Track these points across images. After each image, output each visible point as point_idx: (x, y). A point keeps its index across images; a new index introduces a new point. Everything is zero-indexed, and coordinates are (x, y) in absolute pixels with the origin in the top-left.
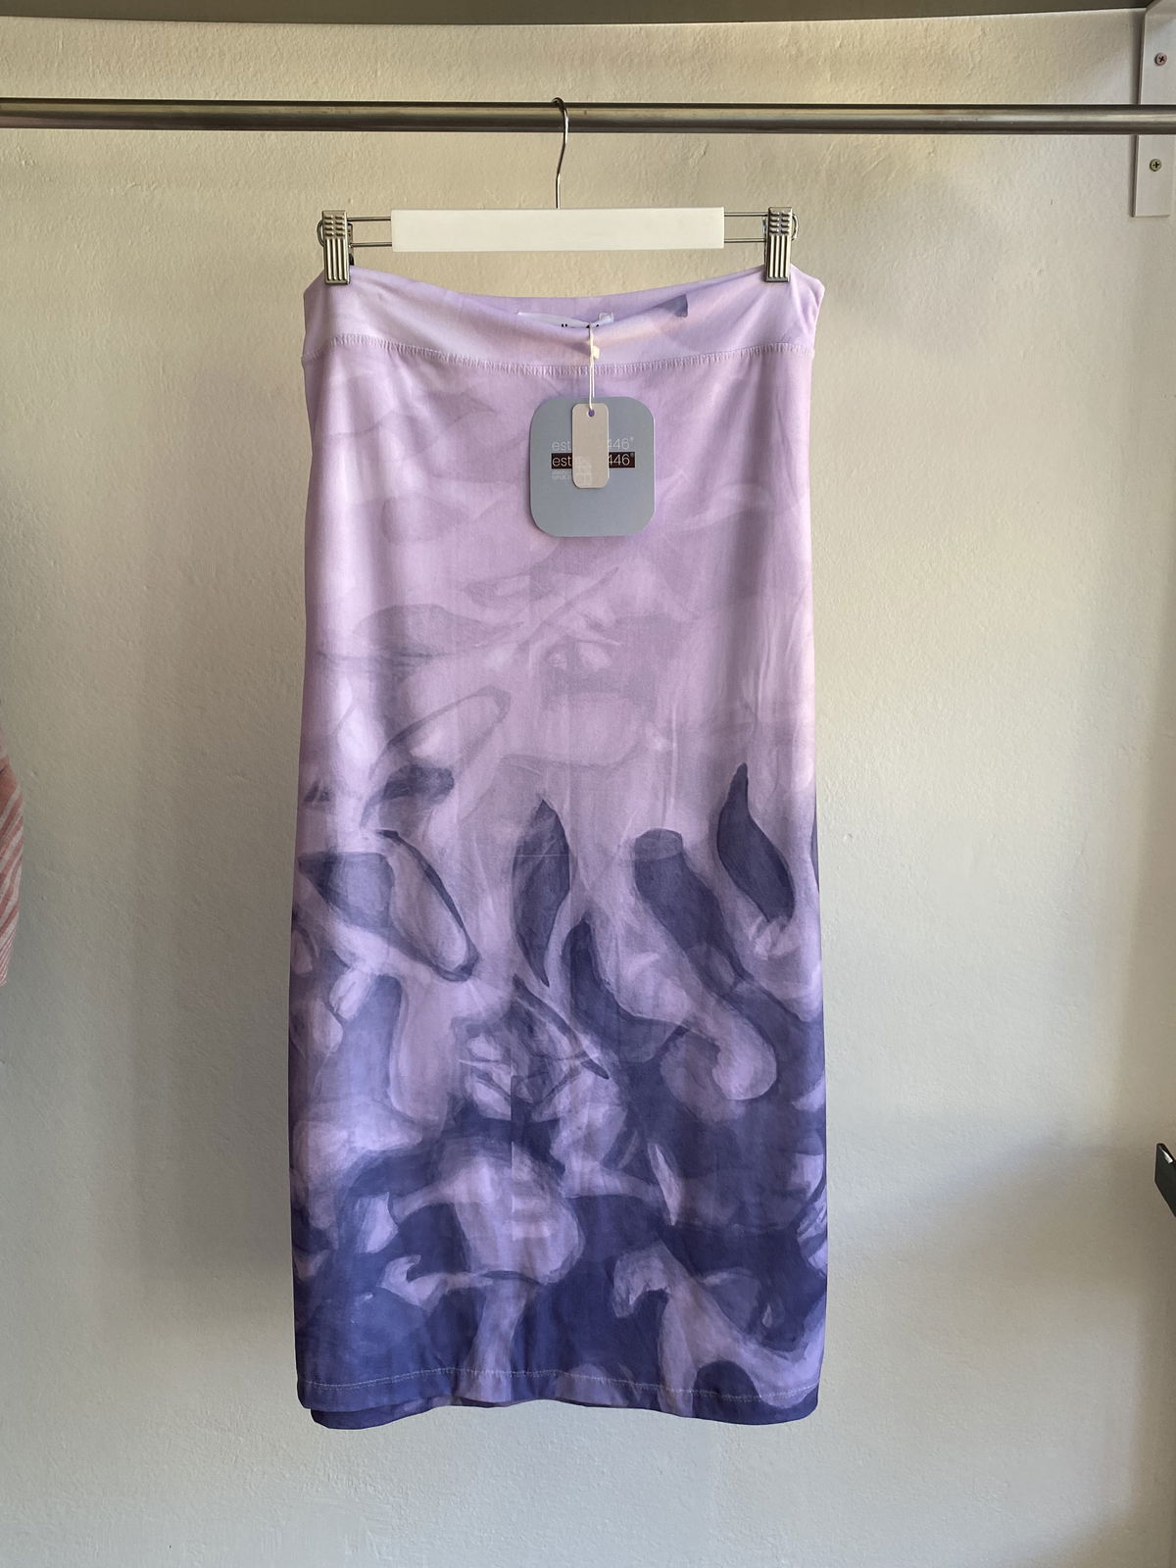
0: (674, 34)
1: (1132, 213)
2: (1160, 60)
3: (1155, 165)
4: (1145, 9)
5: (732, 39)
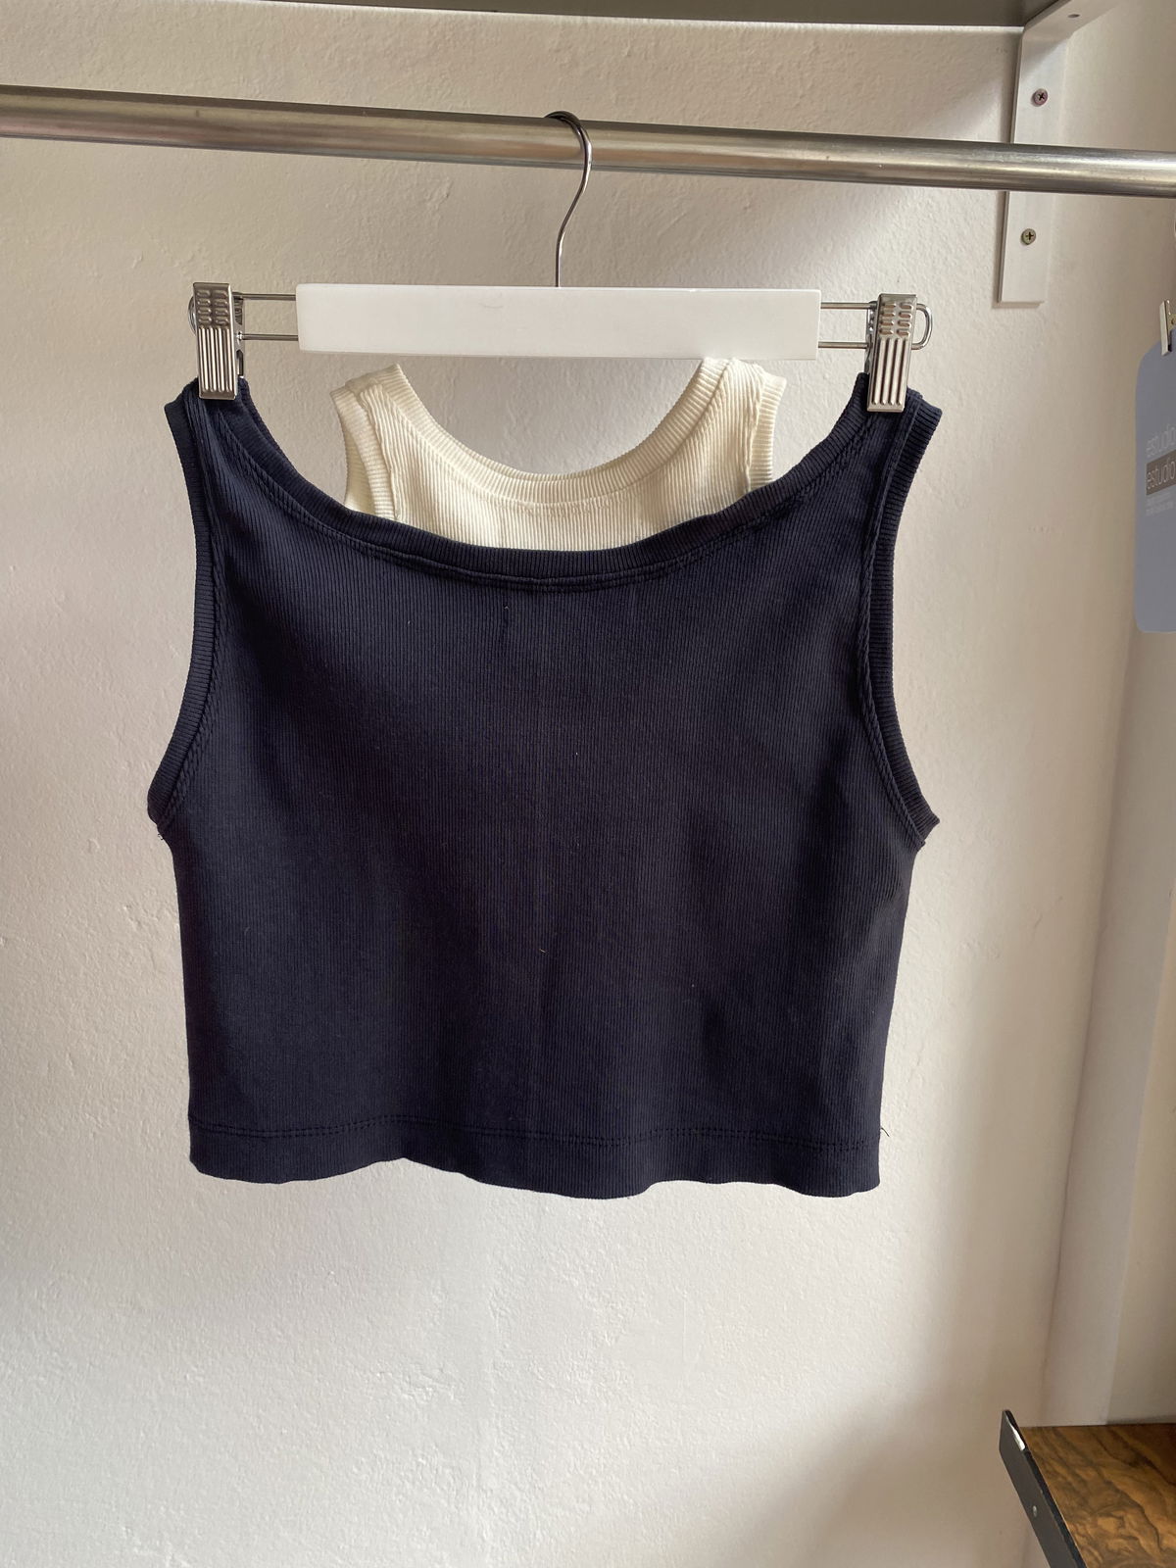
0: (401, 24)
1: (997, 298)
2: (1040, 98)
3: (1028, 237)
4: (1022, 28)
5: (483, 35)
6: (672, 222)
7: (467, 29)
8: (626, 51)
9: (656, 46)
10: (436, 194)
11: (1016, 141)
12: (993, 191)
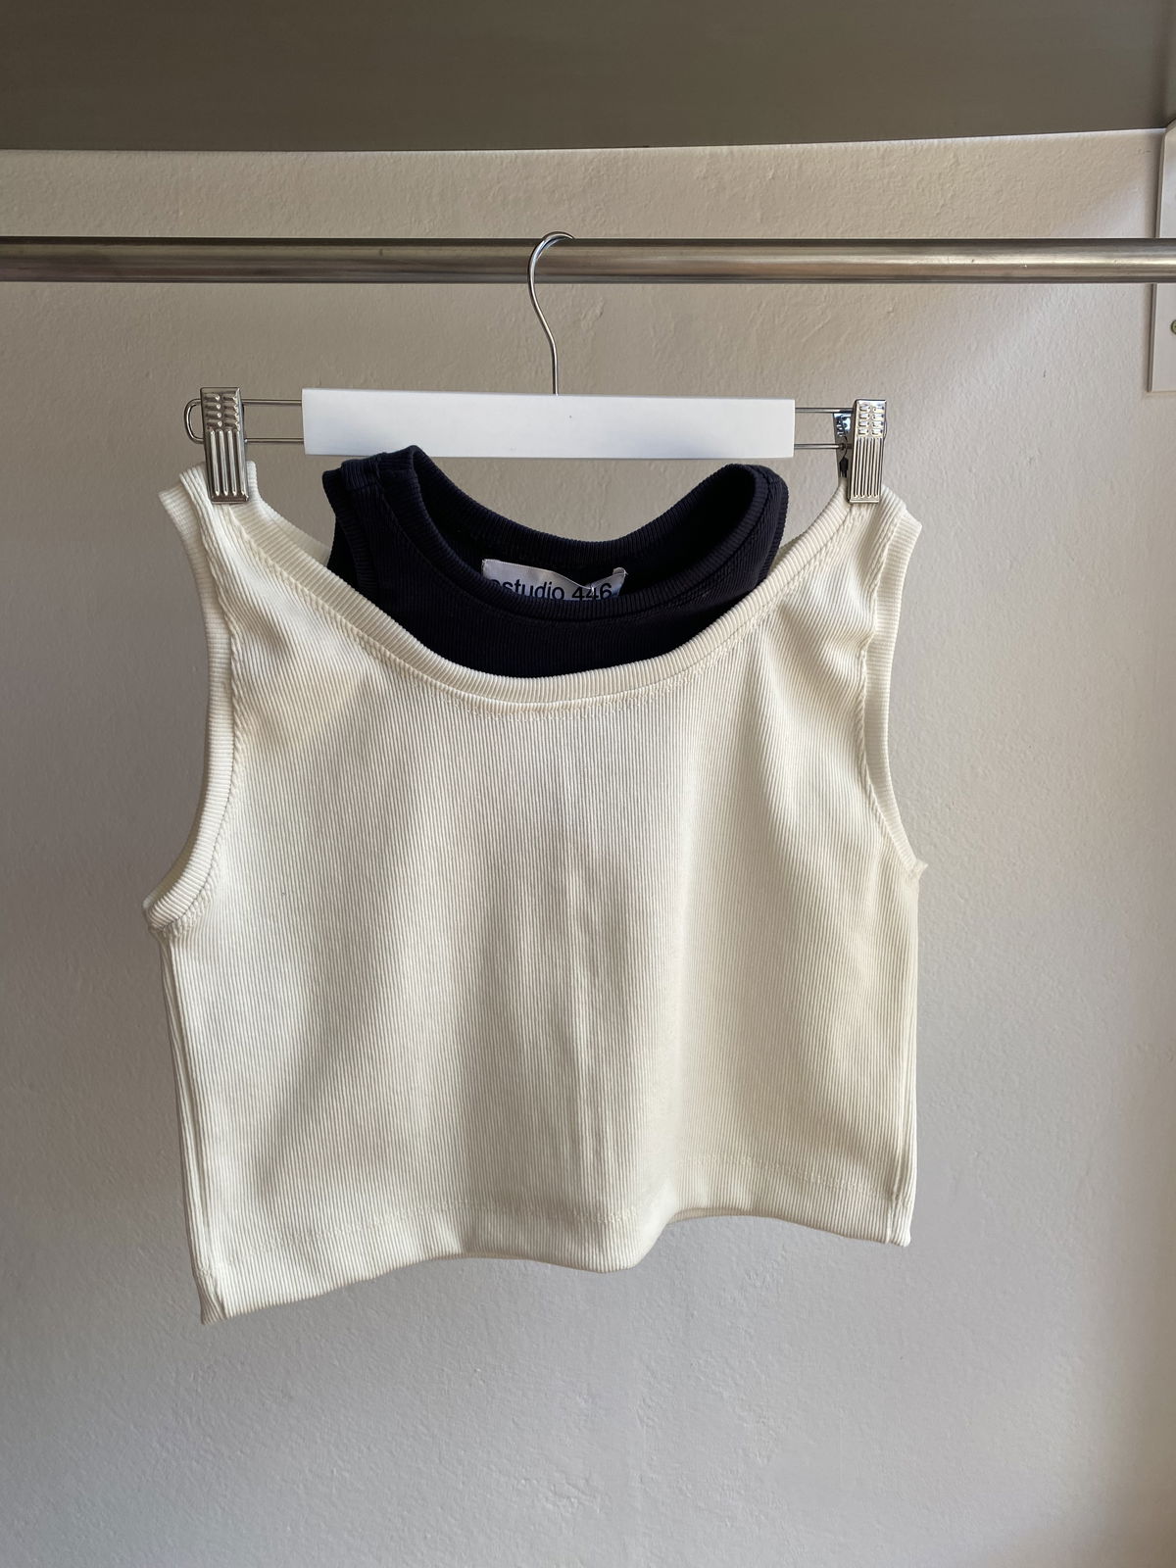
0: (559, 164)
1: (1148, 385)
4: (1164, 129)
5: (634, 168)
6: (817, 328)
7: (620, 164)
8: (771, 174)
9: (800, 167)
10: (590, 313)
11: (1162, 236)
12: (1139, 285)
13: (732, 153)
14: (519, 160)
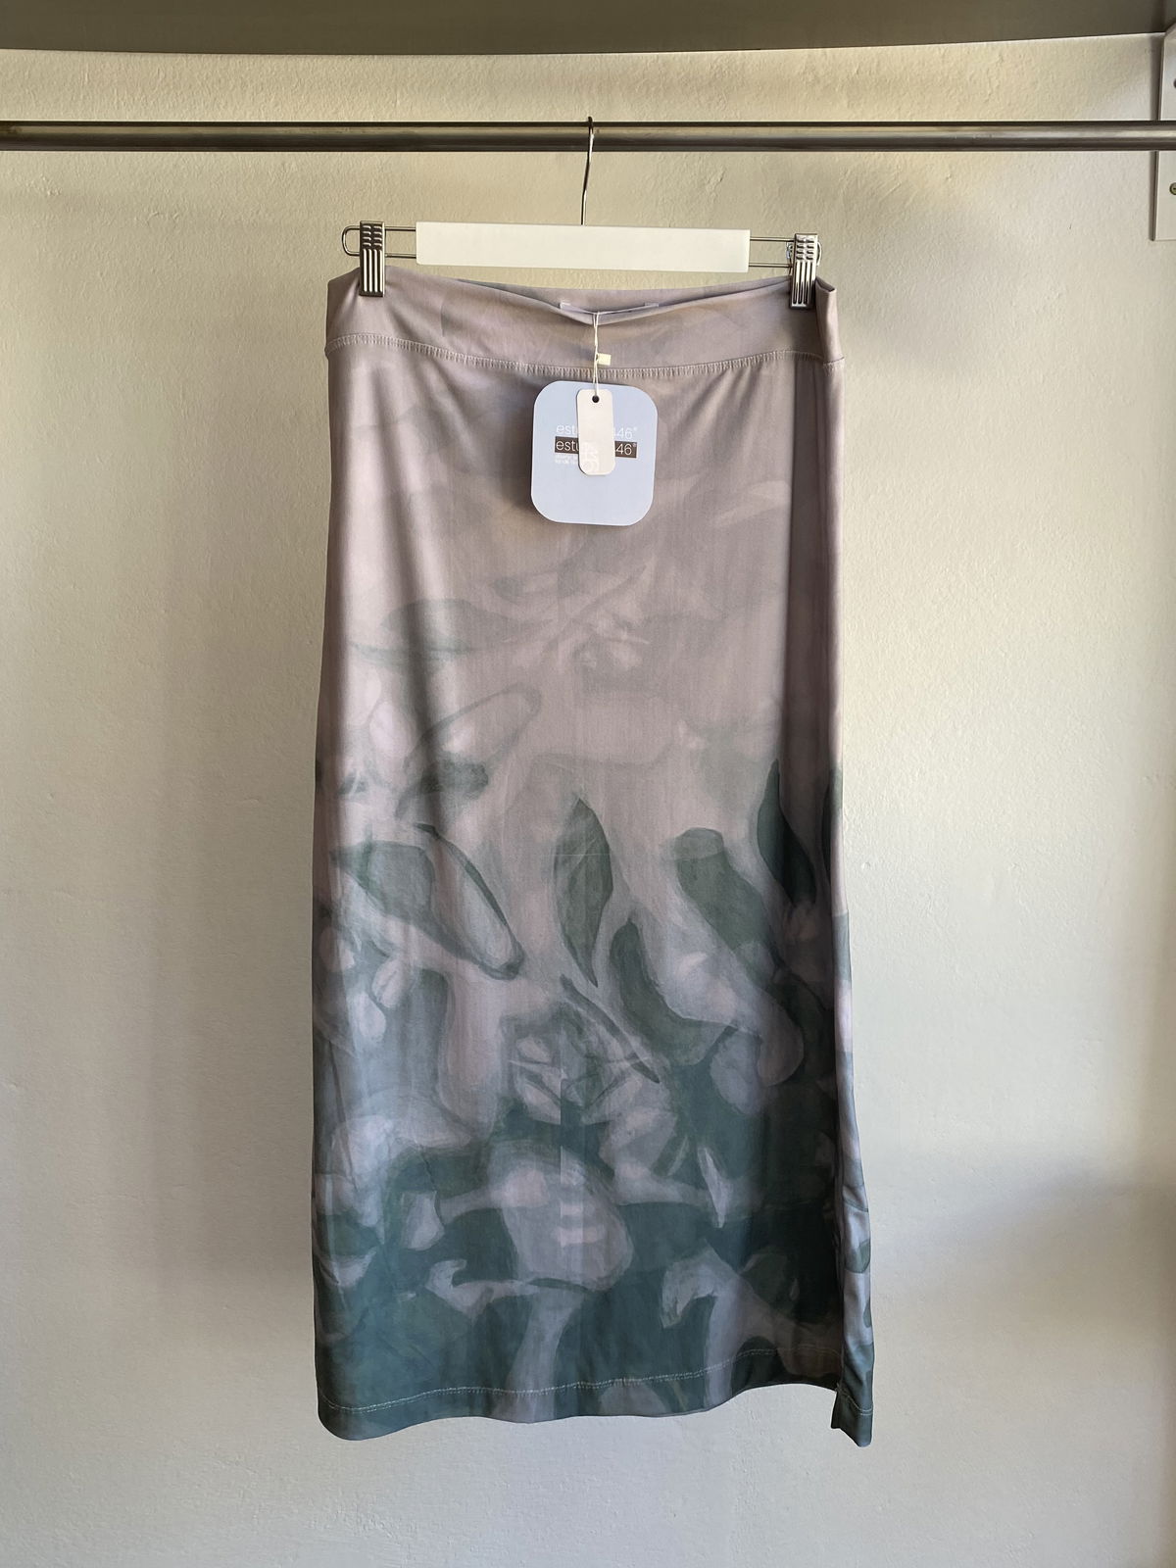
1: (1152, 237)
4: (1164, 34)
5: (749, 66)
6: (891, 191)
7: (738, 63)
8: (855, 70)
9: (878, 65)
10: (713, 179)
11: (1163, 118)
12: (1147, 152)
13: (825, 54)
14: (660, 61)
